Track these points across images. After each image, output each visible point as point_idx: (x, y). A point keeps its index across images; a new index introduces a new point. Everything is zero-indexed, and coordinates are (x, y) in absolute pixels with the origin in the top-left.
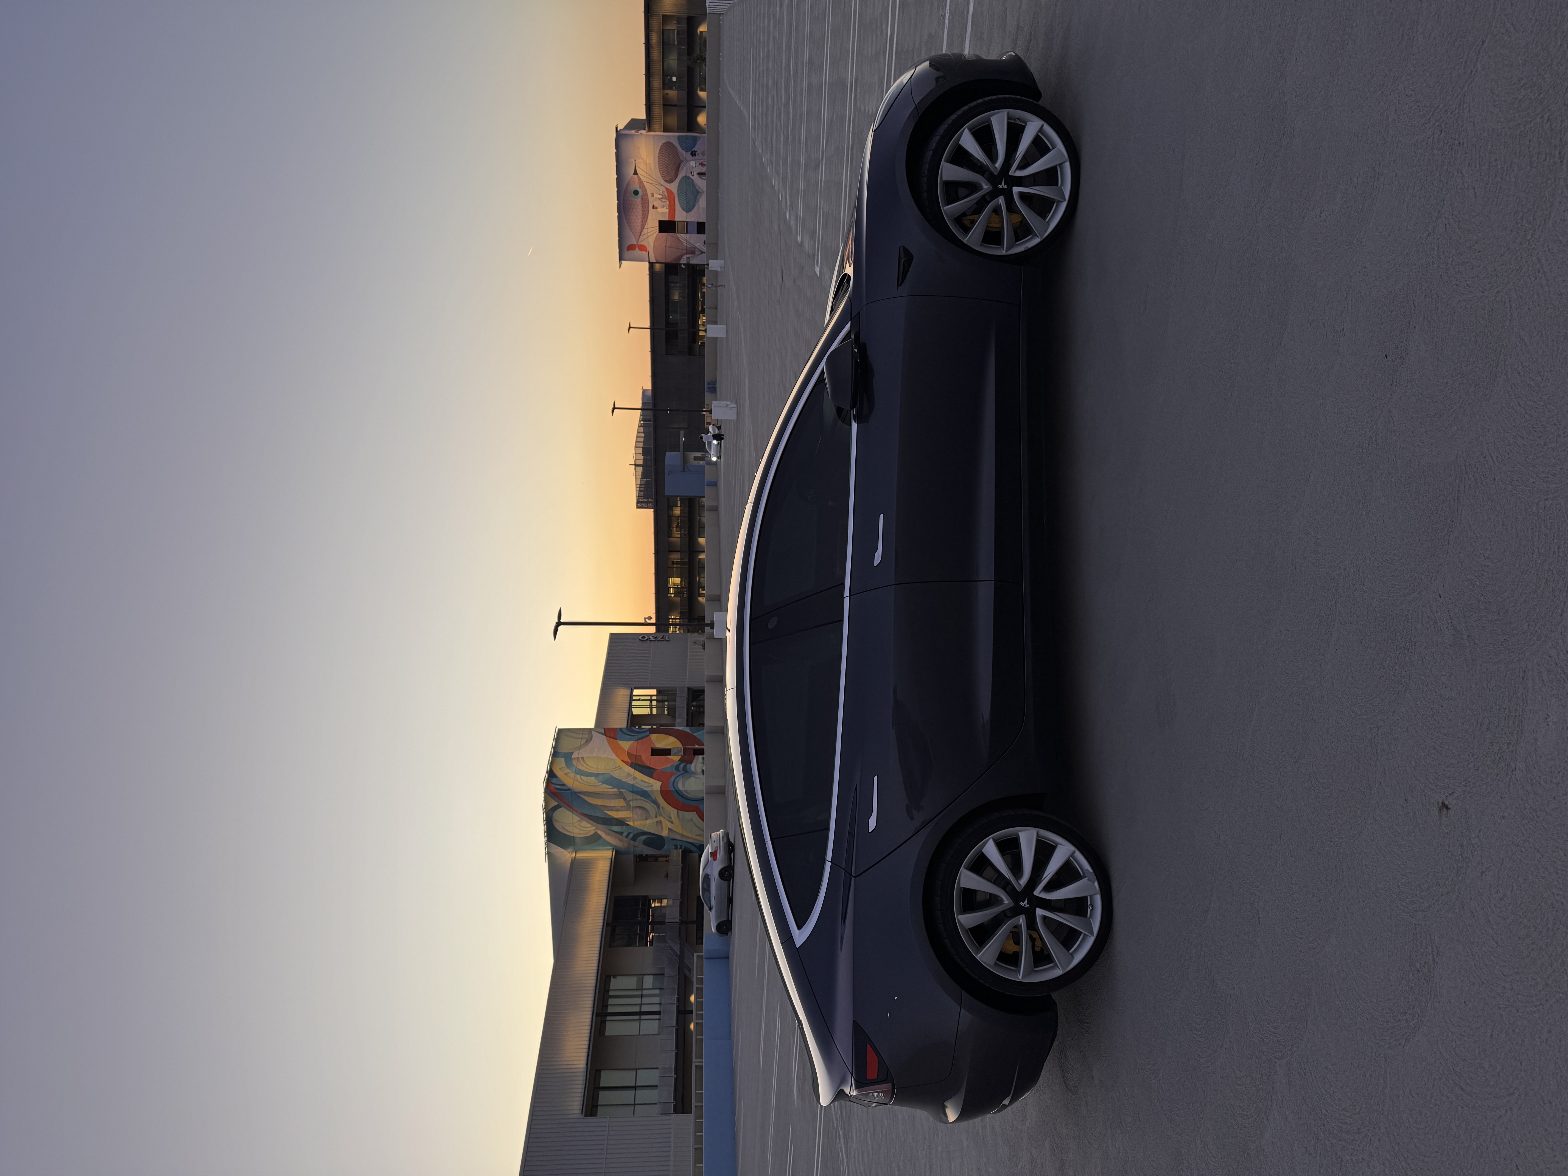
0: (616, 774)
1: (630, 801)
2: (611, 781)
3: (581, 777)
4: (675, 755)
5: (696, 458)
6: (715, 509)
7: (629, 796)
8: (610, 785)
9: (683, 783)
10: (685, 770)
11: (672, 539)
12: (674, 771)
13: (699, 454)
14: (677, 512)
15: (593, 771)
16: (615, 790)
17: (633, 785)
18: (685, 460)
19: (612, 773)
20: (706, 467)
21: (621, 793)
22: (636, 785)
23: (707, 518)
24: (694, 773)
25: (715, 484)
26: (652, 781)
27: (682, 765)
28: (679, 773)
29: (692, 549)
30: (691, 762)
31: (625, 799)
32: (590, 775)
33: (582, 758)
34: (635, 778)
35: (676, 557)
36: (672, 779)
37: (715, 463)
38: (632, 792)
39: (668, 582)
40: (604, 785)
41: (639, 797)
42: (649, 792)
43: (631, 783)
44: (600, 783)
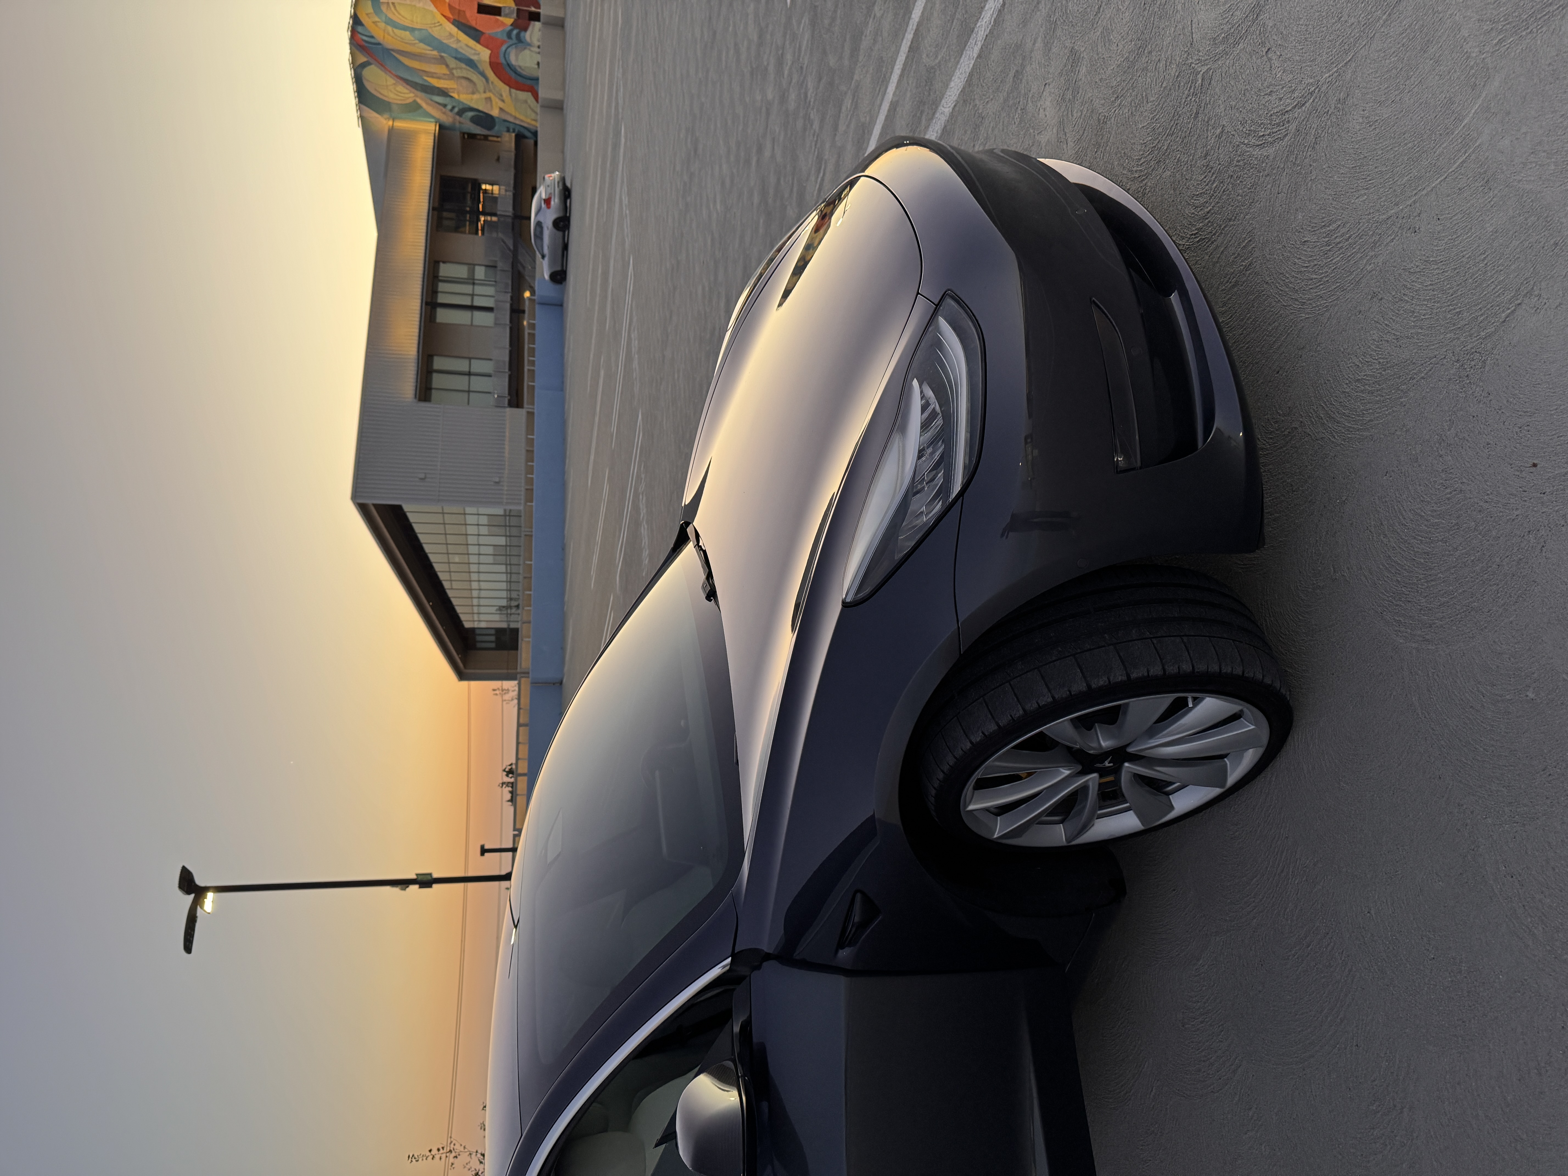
0: (436, 32)
1: (453, 69)
2: (429, 40)
3: (393, 31)
4: (506, 16)
7: (453, 63)
8: (429, 45)
9: (517, 56)
10: (519, 40)
12: (505, 38)
15: (407, 23)
16: (435, 53)
17: (456, 50)
19: (430, 30)
21: (442, 57)
22: (460, 50)
24: (529, 45)
26: (478, 47)
27: (515, 32)
28: (511, 42)
30: (525, 29)
31: (447, 66)
32: (405, 28)
33: (393, 3)
34: (458, 41)
36: (504, 48)
38: (456, 58)
40: (422, 45)
41: (463, 66)
42: (476, 62)
43: (454, 46)
44: (417, 41)
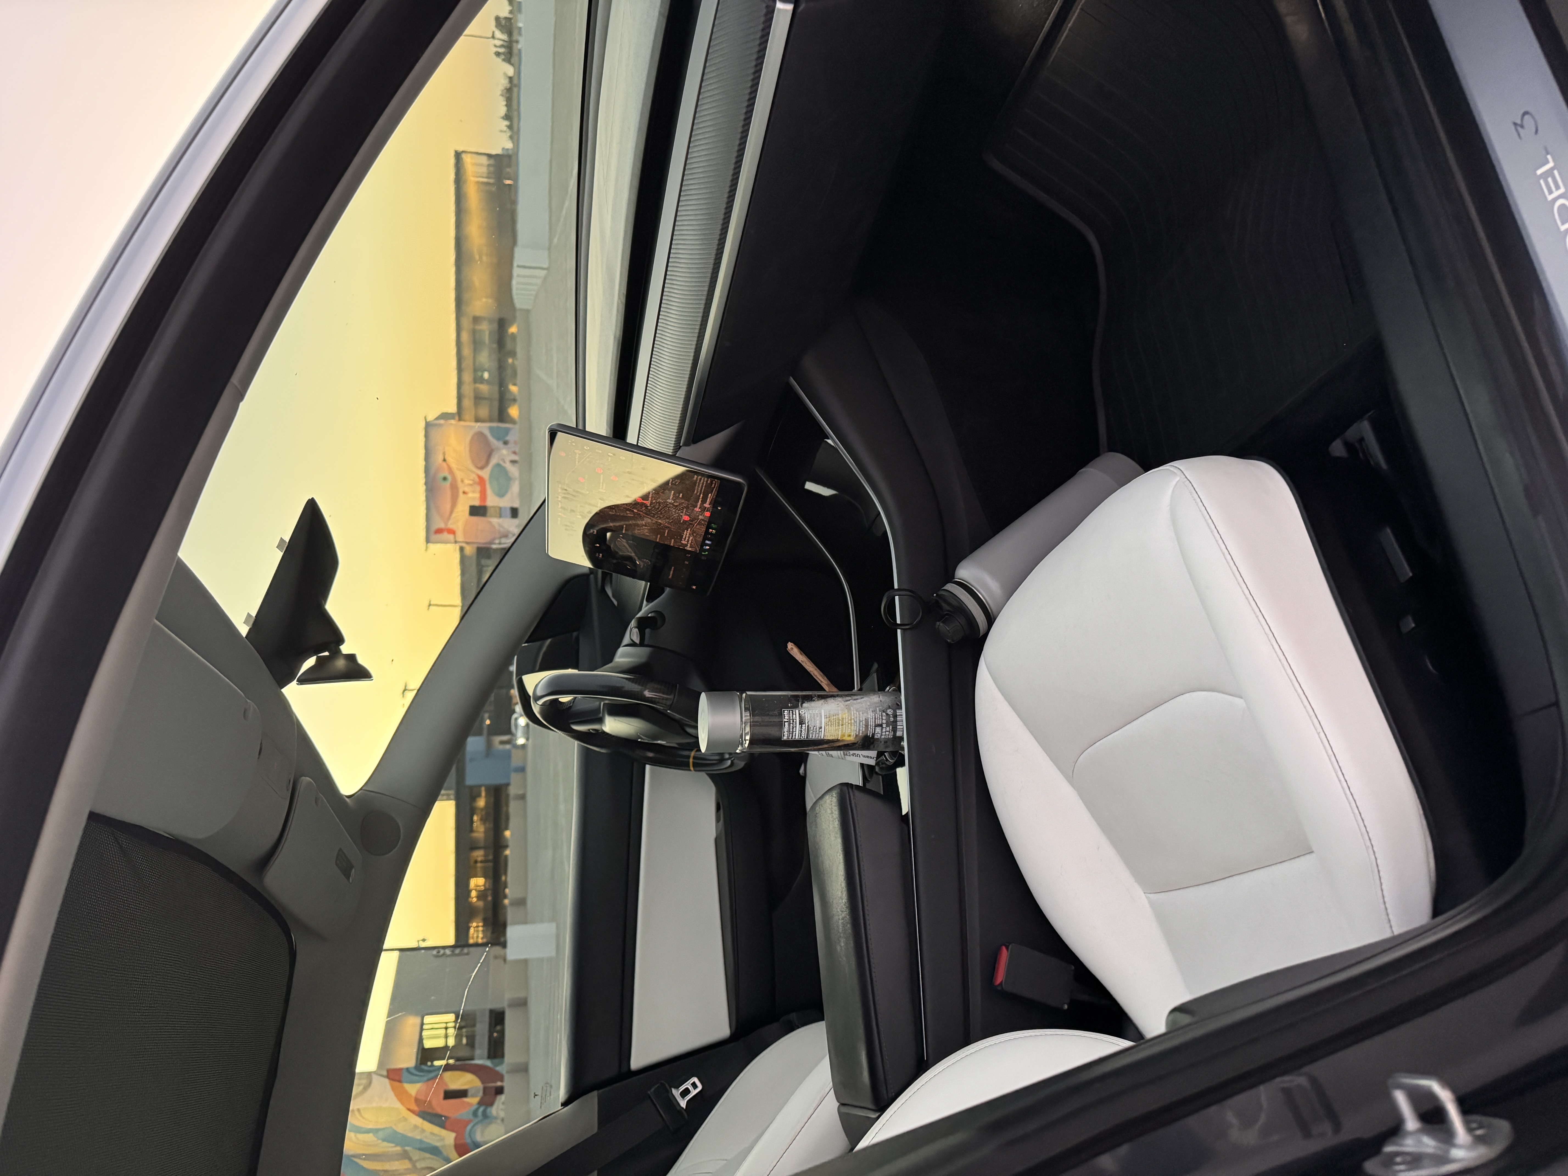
0: (400, 1128)
1: (416, 1161)
2: (393, 1137)
3: (355, 1136)
4: (473, 1096)
5: (502, 743)
6: (523, 797)
7: (416, 1155)
8: (393, 1142)
9: (483, 1132)
10: (485, 1116)
11: (475, 835)
12: (471, 1117)
13: (505, 738)
14: (481, 803)
15: (370, 1126)
16: (398, 1148)
17: (421, 1141)
18: (489, 744)
19: (394, 1128)
20: (514, 751)
21: (405, 1152)
22: (425, 1140)
23: (513, 808)
24: (496, 1118)
25: (522, 770)
26: (443, 1132)
27: (481, 1109)
28: (476, 1120)
29: (497, 845)
30: (491, 1104)
31: (410, 1159)
32: (368, 1131)
33: (359, 1110)
34: (423, 1131)
35: (479, 854)
36: (469, 1128)
37: (523, 746)
38: (420, 1149)
39: (468, 884)
40: (385, 1144)
41: (427, 1155)
42: (441, 1148)
43: (418, 1137)
44: (380, 1141)
